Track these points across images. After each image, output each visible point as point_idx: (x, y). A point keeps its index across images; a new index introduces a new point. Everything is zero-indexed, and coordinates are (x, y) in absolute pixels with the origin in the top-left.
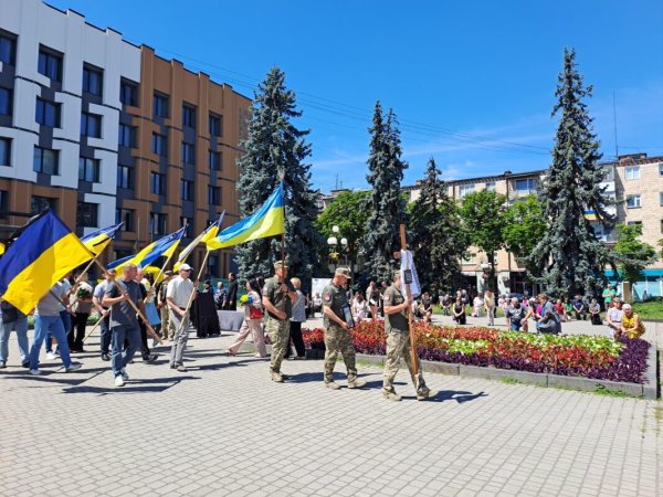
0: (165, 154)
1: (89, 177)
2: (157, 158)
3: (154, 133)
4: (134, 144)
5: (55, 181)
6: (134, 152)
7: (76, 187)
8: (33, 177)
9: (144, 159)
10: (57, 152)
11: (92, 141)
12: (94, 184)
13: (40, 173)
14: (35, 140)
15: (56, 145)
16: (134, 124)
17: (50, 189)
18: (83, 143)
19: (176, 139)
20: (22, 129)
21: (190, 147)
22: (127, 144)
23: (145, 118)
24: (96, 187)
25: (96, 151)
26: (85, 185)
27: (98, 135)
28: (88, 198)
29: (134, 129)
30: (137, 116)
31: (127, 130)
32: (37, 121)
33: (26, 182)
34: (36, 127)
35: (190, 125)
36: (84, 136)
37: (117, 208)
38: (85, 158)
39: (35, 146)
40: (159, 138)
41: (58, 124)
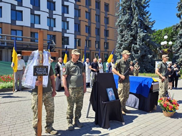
0: (90, 19)
1: (66, 28)
2: (87, 20)
3: (86, 12)
4: (79, 16)
5: (54, 29)
6: (80, 19)
7: (61, 31)
8: (48, 28)
9: (82, 21)
10: (55, 19)
11: (66, 15)
12: (67, 30)
13: (50, 27)
14: (48, 15)
15: (54, 17)
16: (79, 8)
17: (53, 32)
18: (63, 16)
19: (93, 13)
20: (43, 11)
21: (98, 16)
22: (77, 15)
23: (82, 6)
24: (68, 31)
25: (67, 18)
26: (64, 30)
27: (68, 13)
28: (66, 35)
29: (79, 10)
30: (80, 5)
31: (77, 11)
32: (48, 8)
33: (45, 29)
34: (48, 11)
35: (98, 8)
36: (63, 13)
37: (75, 39)
38: (64, 21)
39: (48, 17)
40: (88, 14)
41: (55, 10)
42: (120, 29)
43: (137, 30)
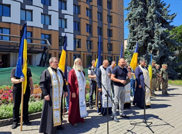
0: (91, 17)
1: (63, 26)
2: (88, 18)
3: (87, 9)
4: (79, 13)
5: (50, 27)
6: (79, 16)
7: (58, 30)
9: (83, 18)
10: (50, 16)
11: (63, 12)
12: (65, 29)
13: (44, 24)
14: (42, 11)
15: (50, 13)
16: (79, 5)
17: (48, 31)
18: (60, 12)
19: (95, 10)
20: (36, 6)
21: (100, 14)
22: (77, 12)
23: (83, 2)
24: (66, 30)
25: (65, 15)
26: (61, 29)
27: (66, 9)
28: (63, 35)
29: (79, 7)
30: (80, 1)
31: (77, 8)
32: (42, 3)
33: (39, 28)
34: (42, 6)
35: (100, 5)
36: (60, 9)
37: (74, 39)
38: (61, 19)
39: (42, 14)
40: (89, 11)
41: (50, 5)
42: (131, 24)
43: (154, 25)
